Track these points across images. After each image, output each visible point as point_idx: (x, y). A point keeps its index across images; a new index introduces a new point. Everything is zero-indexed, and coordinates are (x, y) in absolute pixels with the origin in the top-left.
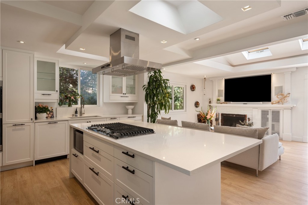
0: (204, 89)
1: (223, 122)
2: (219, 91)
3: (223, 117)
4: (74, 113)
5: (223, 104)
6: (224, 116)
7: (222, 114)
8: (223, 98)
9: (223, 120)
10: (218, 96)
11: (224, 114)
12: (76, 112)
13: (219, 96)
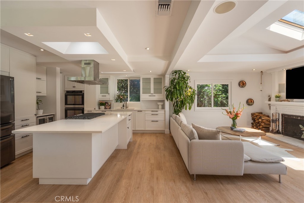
0: (261, 84)
1: (283, 125)
2: (280, 85)
3: (283, 118)
4: (122, 106)
5: (283, 102)
6: (285, 118)
7: (282, 115)
8: (284, 94)
9: (283, 122)
10: (278, 91)
11: (285, 115)
12: (123, 106)
13: (280, 92)
